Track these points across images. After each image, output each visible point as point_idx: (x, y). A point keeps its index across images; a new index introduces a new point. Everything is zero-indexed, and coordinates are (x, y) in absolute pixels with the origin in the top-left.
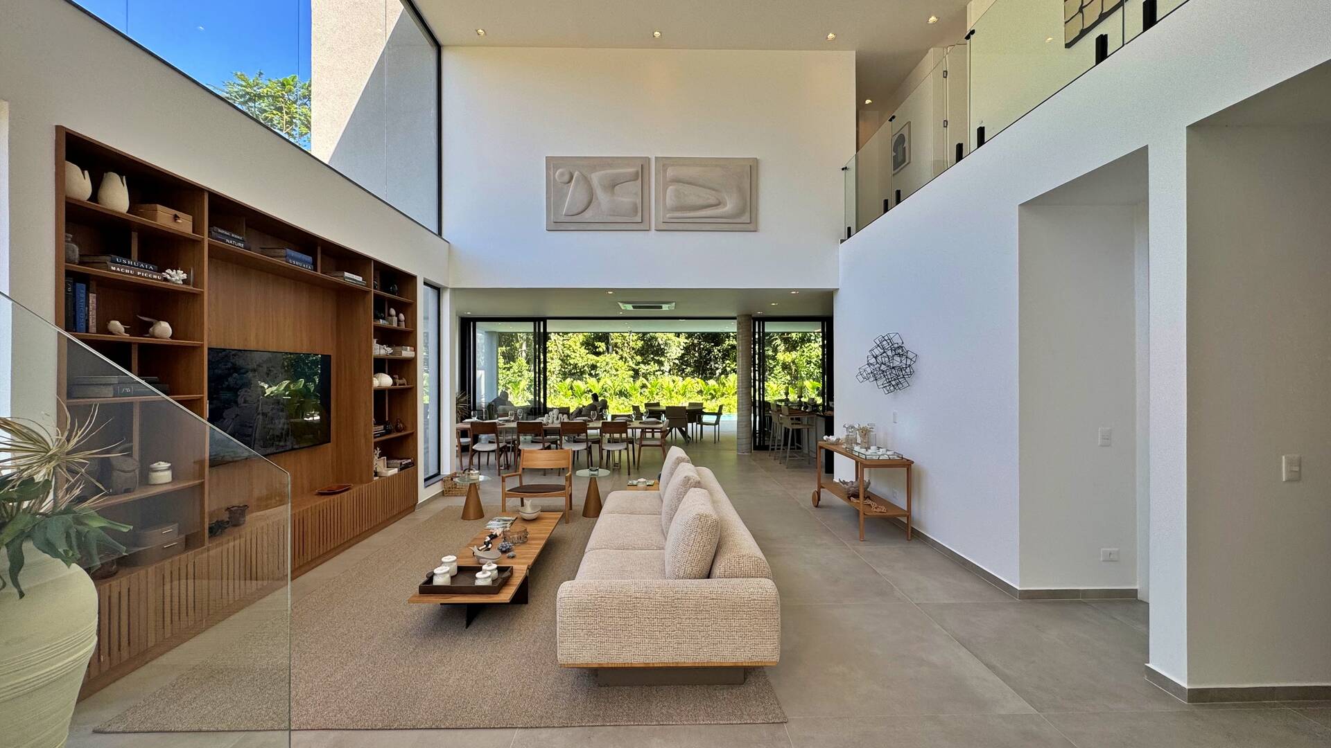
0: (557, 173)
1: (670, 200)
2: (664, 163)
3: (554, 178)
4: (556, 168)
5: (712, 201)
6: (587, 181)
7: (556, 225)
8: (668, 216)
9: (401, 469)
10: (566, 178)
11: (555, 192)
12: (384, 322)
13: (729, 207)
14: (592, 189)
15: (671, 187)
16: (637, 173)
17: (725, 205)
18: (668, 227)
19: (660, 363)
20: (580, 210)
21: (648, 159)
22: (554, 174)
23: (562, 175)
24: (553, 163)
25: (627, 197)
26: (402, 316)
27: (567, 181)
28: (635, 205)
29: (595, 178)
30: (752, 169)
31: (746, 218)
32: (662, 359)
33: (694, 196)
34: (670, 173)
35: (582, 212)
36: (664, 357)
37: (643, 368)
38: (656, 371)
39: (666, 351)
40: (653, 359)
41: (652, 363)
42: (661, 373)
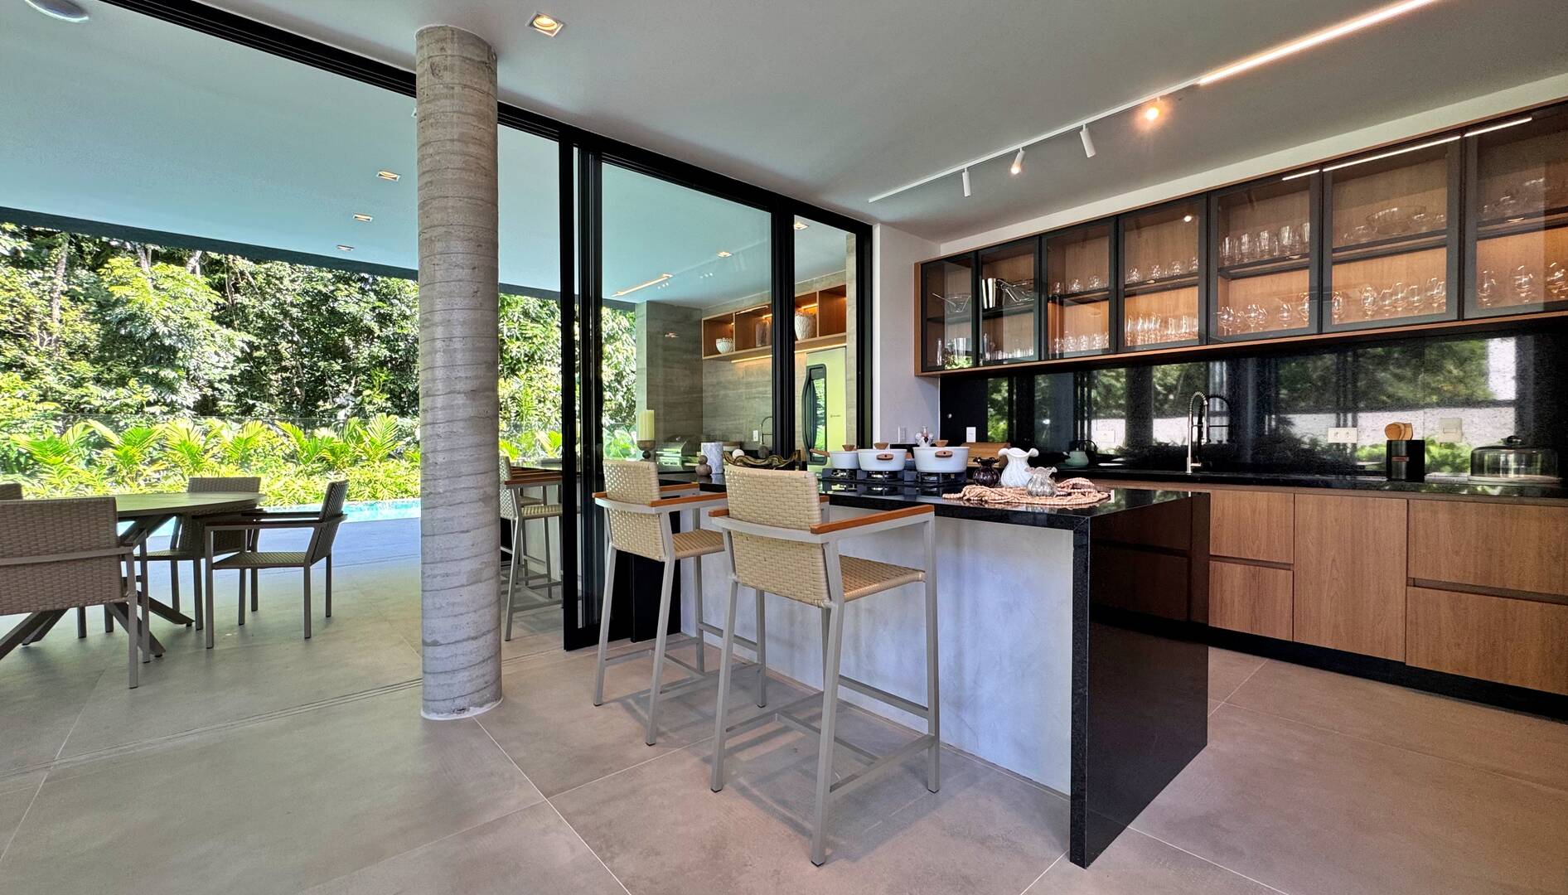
19: (166, 386)
32: (167, 373)
36: (174, 367)
37: (97, 395)
38: (149, 404)
39: (180, 354)
40: (136, 373)
41: (133, 382)
42: (166, 409)
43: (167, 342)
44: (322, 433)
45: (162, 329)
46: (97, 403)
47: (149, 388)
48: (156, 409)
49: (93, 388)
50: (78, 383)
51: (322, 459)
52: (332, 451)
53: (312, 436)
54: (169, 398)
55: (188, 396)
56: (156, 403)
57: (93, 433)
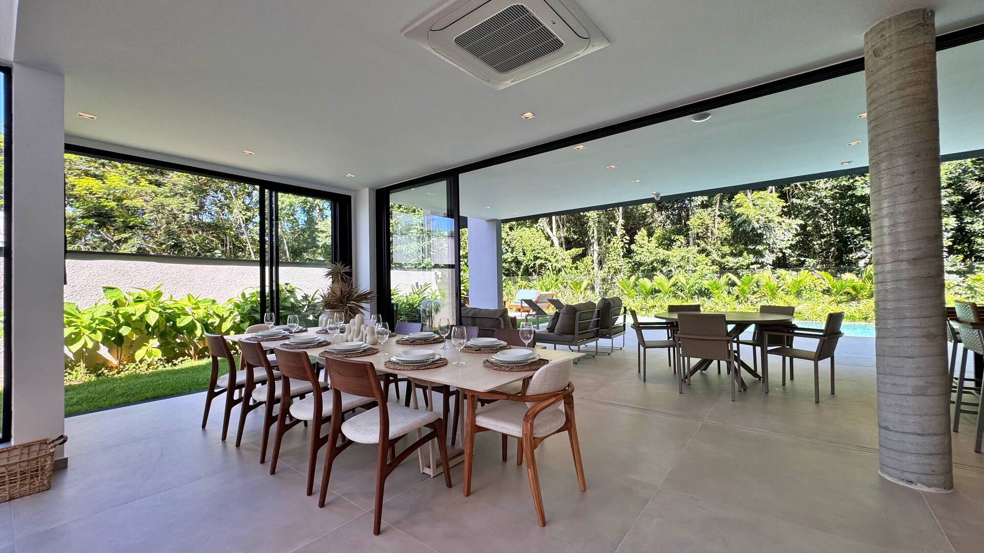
19: (759, 254)
32: (760, 247)
36: (763, 244)
38: (752, 264)
39: (765, 237)
40: (746, 249)
41: (745, 254)
42: (759, 266)
43: (759, 231)
44: (847, 276)
49: (730, 258)
50: (723, 256)
51: (847, 293)
52: (855, 288)
53: (840, 279)
55: (769, 258)
56: (755, 263)
57: (730, 279)
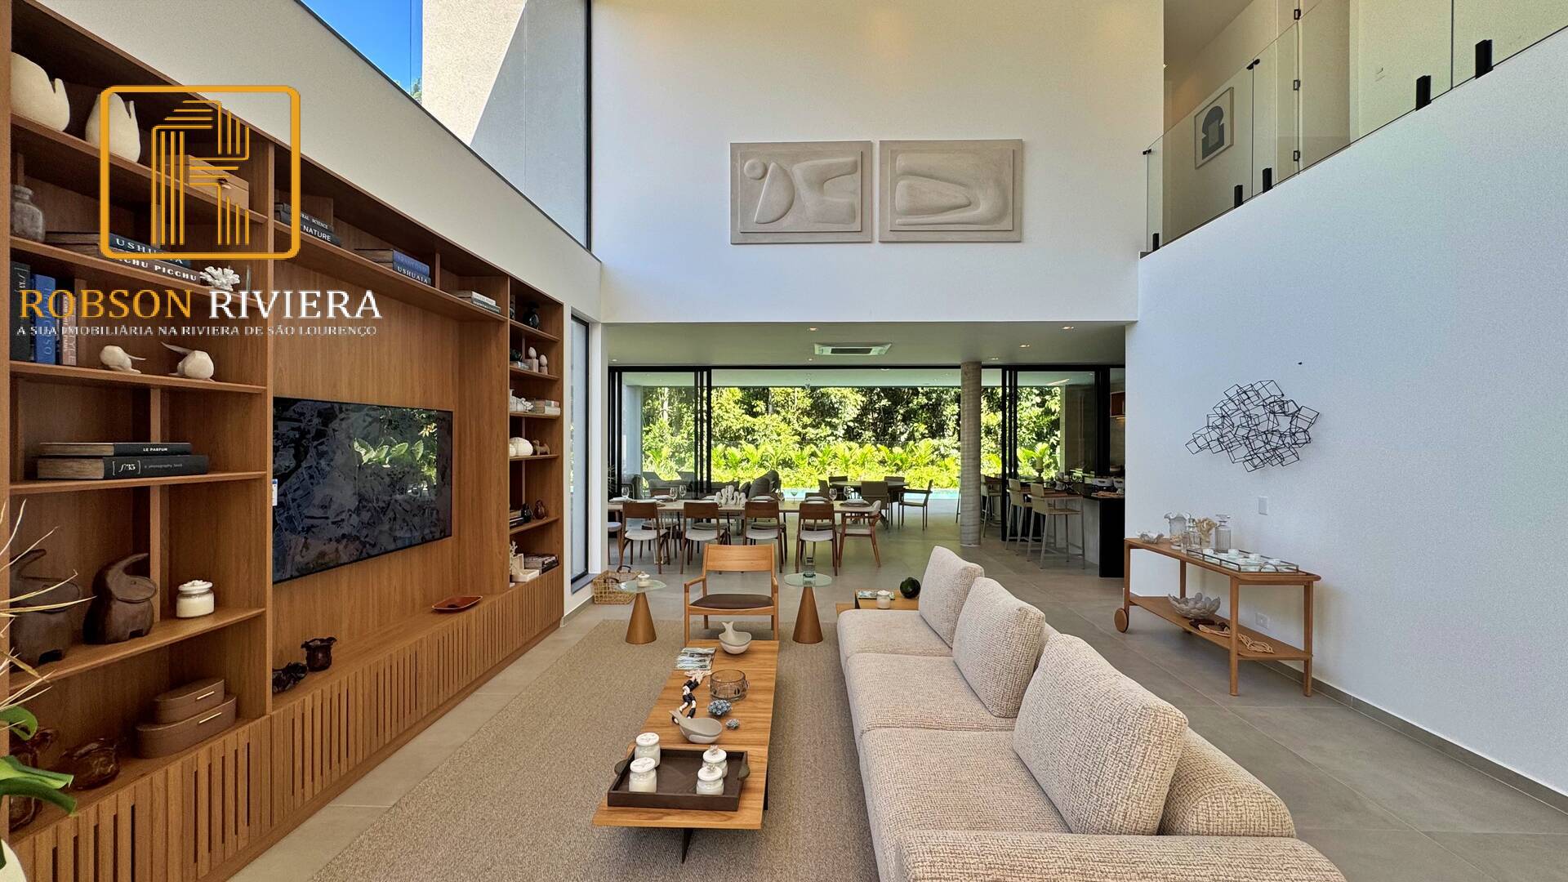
0: (747, 164)
1: (901, 201)
2: (891, 148)
3: (742, 172)
4: (745, 158)
5: (961, 200)
6: (787, 175)
7: (745, 237)
8: (898, 221)
9: (544, 571)
10: (759, 172)
11: (742, 194)
12: (523, 365)
13: (984, 207)
14: (793, 187)
15: (902, 183)
16: (856, 162)
17: (977, 206)
18: (898, 237)
19: (834, 427)
20: (777, 215)
21: (869, 144)
22: (742, 168)
23: (753, 167)
24: (739, 152)
25: (841, 196)
26: (544, 359)
27: (760, 176)
28: (852, 207)
29: (798, 171)
30: (1013, 156)
31: (1006, 224)
33: (934, 193)
34: (902, 162)
35: (781, 217)
36: (838, 418)
37: (811, 432)
38: (828, 436)
39: (840, 412)
40: (824, 421)
41: (823, 426)
42: (834, 438)
43: (836, 406)
44: (897, 450)
45: (834, 400)
46: (812, 436)
47: (828, 428)
48: (831, 438)
49: (809, 429)
50: (805, 426)
51: (896, 465)
52: (901, 460)
53: (891, 452)
54: (835, 433)
55: (841, 432)
56: (830, 435)
